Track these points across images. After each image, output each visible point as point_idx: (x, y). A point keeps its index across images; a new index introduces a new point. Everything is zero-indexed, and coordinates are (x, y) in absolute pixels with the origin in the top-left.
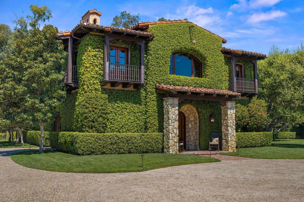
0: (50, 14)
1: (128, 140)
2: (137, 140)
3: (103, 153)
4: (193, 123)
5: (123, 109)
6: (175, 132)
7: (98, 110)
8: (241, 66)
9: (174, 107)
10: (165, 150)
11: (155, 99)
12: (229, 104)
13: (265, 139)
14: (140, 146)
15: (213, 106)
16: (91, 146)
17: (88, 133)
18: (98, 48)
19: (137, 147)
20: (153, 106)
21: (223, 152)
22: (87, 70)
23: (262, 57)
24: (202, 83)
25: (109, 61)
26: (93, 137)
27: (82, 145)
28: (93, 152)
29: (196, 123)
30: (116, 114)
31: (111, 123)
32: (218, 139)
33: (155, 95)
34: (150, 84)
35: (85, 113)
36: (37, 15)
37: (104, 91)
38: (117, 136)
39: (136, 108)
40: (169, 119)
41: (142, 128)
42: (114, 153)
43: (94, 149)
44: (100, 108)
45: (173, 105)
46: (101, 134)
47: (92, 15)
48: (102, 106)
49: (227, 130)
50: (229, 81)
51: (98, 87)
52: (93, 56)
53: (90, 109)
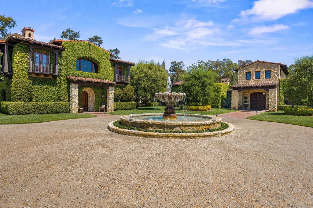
0: (15, 23)
1: (46, 106)
2: (52, 106)
3: (28, 114)
4: (92, 97)
5: (44, 89)
6: (76, 102)
7: (24, 89)
8: (122, 68)
9: (75, 89)
10: (71, 112)
11: (66, 84)
12: (110, 88)
13: (132, 106)
14: (54, 110)
15: (103, 89)
16: (19, 110)
17: (16, 102)
18: (25, 52)
19: (52, 110)
20: (64, 87)
21: (107, 112)
22: (17, 65)
23: (131, 65)
24: (97, 76)
25: (33, 61)
26: (21, 104)
27: (12, 109)
28: (21, 113)
29: (93, 98)
30: (39, 92)
31: (36, 96)
32: (104, 106)
33: (66, 82)
34: (63, 76)
35: (14, 91)
36: (4, 23)
37: (30, 78)
38: (38, 104)
39: (53, 88)
40: (72, 95)
41: (58, 100)
42: (37, 114)
43: (21, 111)
44: (26, 88)
45: (75, 88)
46: (26, 103)
47: (27, 31)
48: (27, 87)
49: (109, 101)
50: (114, 76)
51: (26, 75)
52: (21, 57)
53: (18, 88)
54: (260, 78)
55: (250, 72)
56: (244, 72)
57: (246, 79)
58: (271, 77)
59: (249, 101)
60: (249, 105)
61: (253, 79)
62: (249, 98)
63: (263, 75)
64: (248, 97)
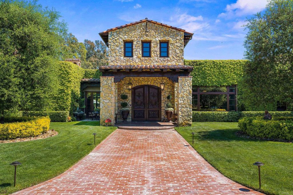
54: (150, 56)
55: (132, 42)
56: (121, 40)
57: (125, 56)
58: (170, 56)
59: (130, 103)
60: (130, 112)
61: (138, 57)
62: (130, 98)
63: (155, 49)
64: (128, 95)
